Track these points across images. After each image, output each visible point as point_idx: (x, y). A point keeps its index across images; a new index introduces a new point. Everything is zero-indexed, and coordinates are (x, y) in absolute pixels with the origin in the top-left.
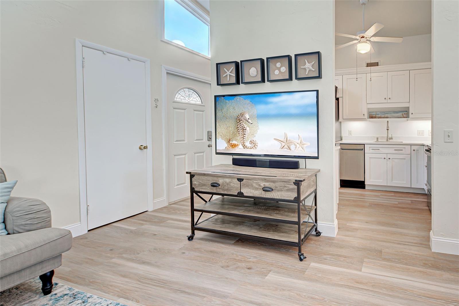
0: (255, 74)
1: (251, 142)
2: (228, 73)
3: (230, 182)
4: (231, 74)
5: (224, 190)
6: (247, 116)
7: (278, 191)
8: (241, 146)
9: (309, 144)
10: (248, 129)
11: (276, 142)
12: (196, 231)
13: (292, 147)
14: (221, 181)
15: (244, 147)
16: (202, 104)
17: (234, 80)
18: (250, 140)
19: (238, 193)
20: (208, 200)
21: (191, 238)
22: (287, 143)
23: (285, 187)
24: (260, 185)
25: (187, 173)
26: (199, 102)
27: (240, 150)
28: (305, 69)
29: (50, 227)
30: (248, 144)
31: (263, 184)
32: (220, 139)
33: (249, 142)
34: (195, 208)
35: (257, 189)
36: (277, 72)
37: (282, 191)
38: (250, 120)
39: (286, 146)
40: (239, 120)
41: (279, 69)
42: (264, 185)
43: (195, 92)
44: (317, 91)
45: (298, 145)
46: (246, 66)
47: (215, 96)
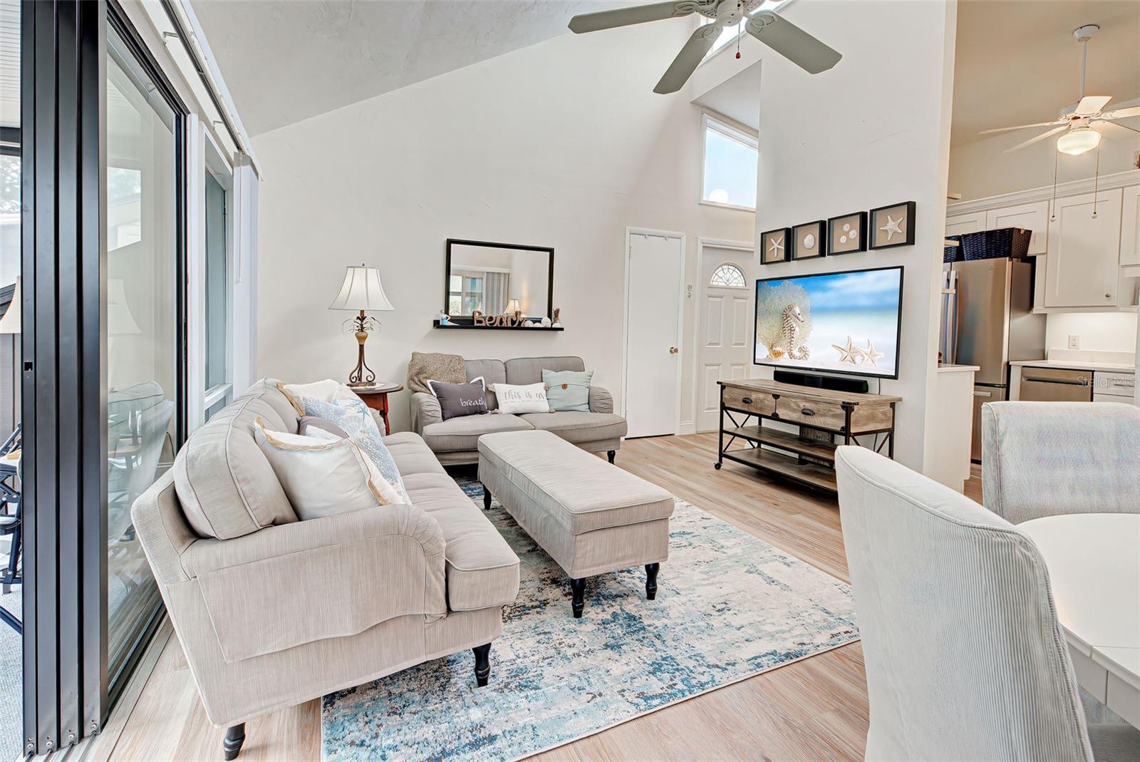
0: (812, 244)
1: (801, 350)
2: (776, 245)
3: (764, 399)
4: (779, 247)
5: (757, 409)
6: (798, 311)
7: (822, 415)
8: (786, 355)
9: (882, 355)
10: (797, 329)
11: (835, 350)
12: (723, 458)
13: (858, 359)
14: (754, 396)
15: (791, 356)
16: (746, 288)
17: (782, 256)
18: (799, 347)
19: (773, 414)
20: (740, 425)
21: (718, 466)
22: (850, 351)
23: (830, 411)
24: (798, 406)
25: (718, 383)
26: (741, 285)
27: (785, 361)
28: (886, 231)
29: (612, 412)
30: (796, 352)
31: (803, 404)
32: (761, 343)
33: (797, 350)
34: (724, 429)
35: (794, 411)
36: (843, 239)
37: (826, 416)
38: (800, 317)
39: (849, 358)
40: (786, 315)
41: (847, 234)
42: (804, 406)
43: (736, 270)
44: (902, 268)
45: (866, 357)
46: (799, 233)
47: (757, 281)
